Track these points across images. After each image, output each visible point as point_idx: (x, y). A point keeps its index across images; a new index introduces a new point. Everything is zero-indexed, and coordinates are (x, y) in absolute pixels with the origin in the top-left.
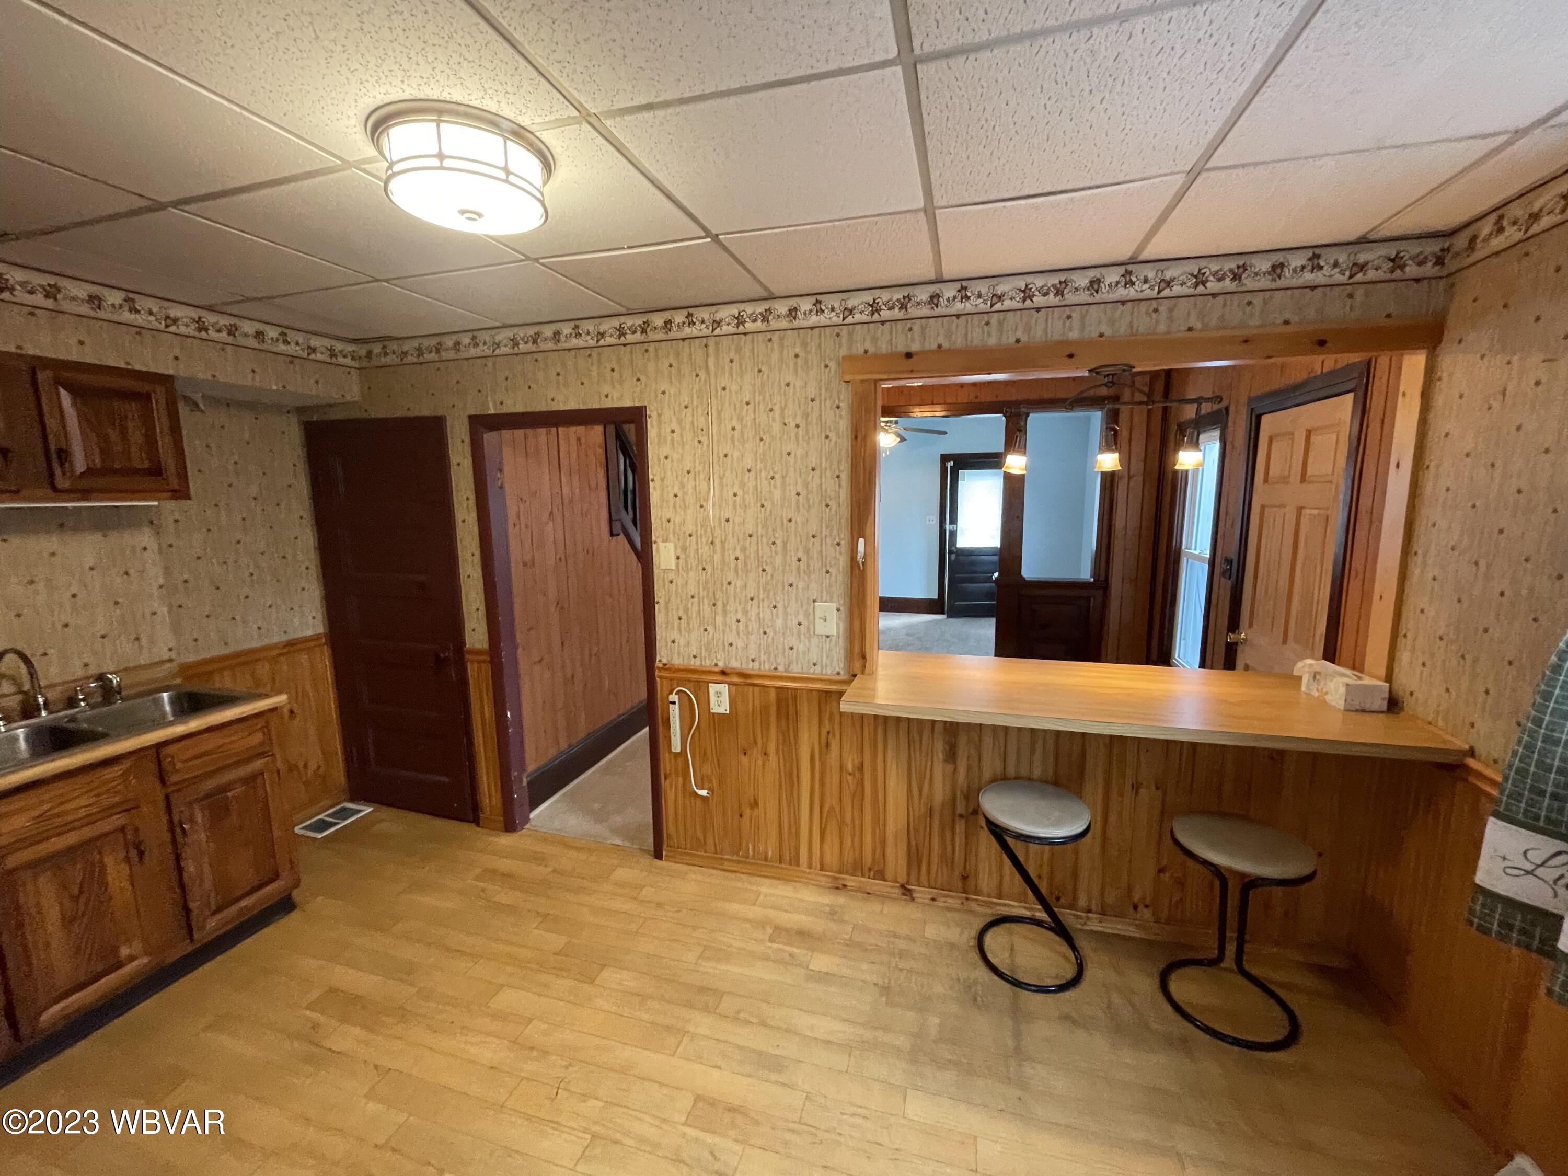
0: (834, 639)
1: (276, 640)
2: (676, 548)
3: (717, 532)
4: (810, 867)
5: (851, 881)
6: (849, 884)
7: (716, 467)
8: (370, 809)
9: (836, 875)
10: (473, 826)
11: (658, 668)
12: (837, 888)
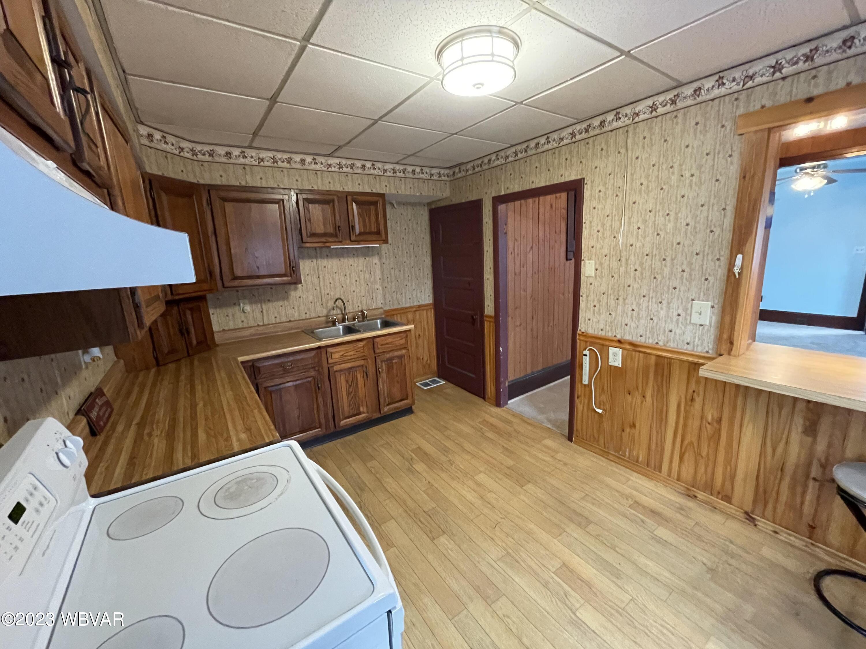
0: (706, 328)
1: (415, 304)
2: (596, 264)
3: (624, 254)
4: (669, 475)
5: (701, 495)
6: (698, 495)
7: (627, 211)
8: (443, 382)
9: (689, 487)
10: (482, 400)
11: (579, 334)
12: (689, 496)
